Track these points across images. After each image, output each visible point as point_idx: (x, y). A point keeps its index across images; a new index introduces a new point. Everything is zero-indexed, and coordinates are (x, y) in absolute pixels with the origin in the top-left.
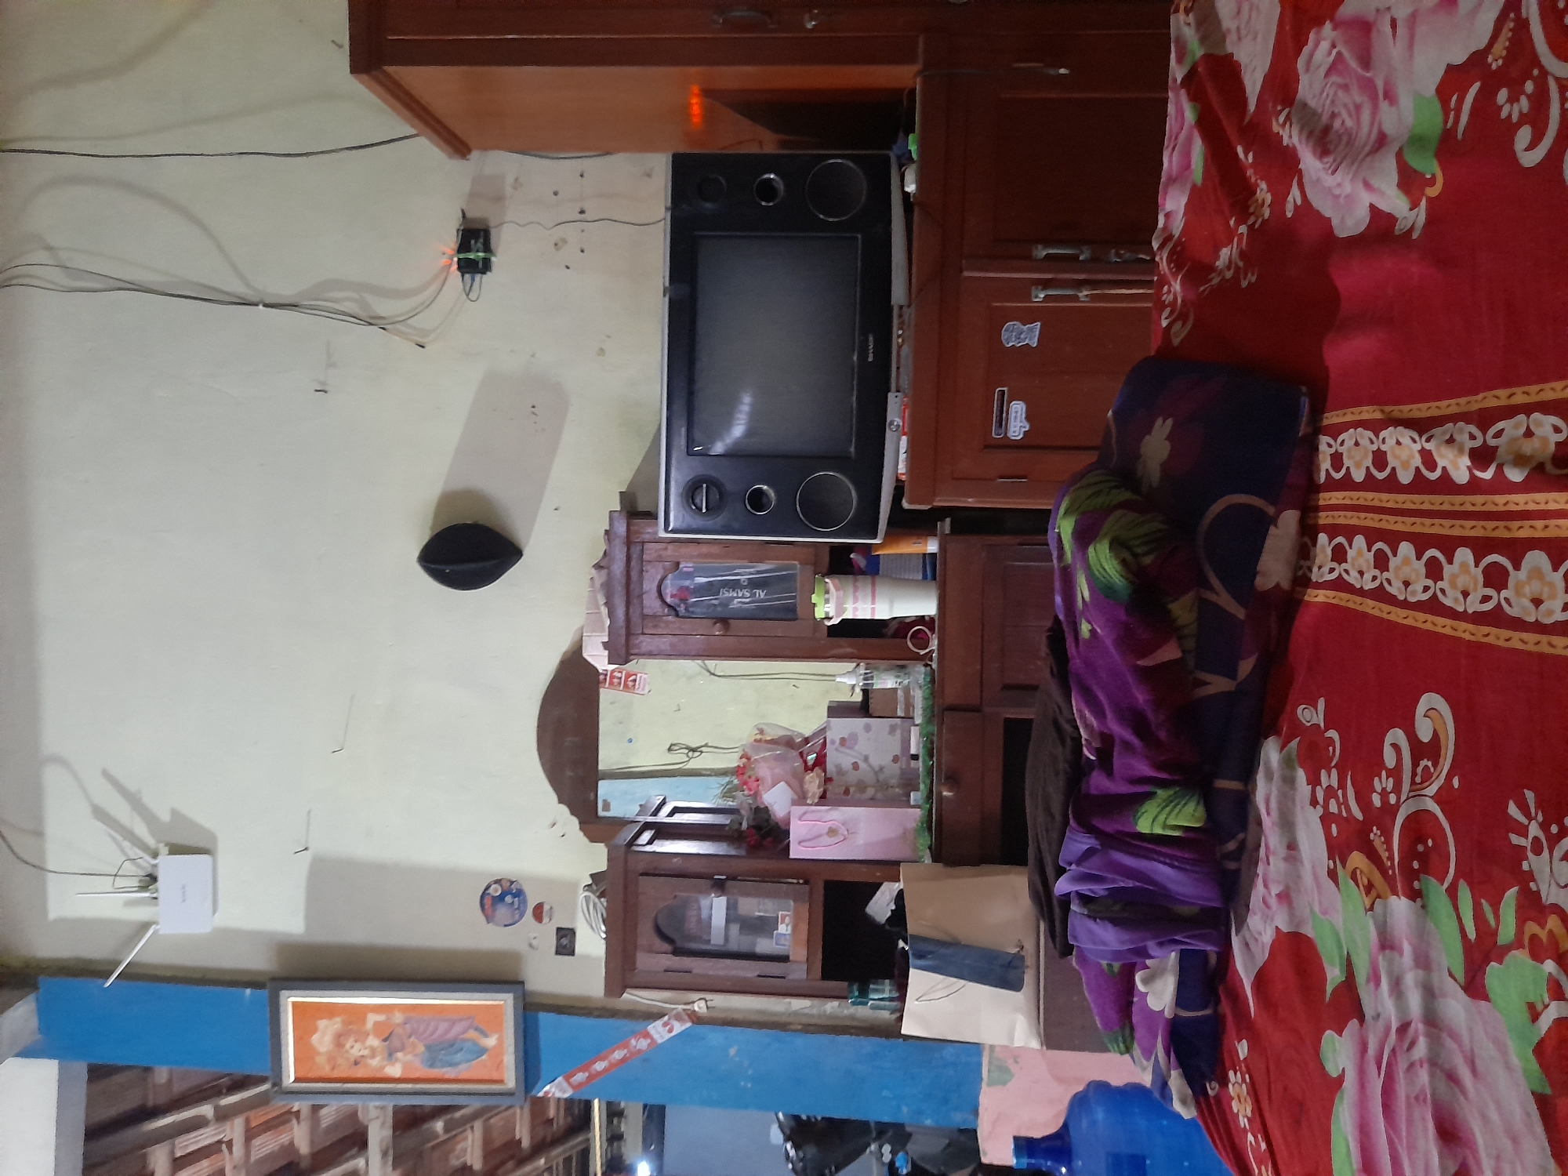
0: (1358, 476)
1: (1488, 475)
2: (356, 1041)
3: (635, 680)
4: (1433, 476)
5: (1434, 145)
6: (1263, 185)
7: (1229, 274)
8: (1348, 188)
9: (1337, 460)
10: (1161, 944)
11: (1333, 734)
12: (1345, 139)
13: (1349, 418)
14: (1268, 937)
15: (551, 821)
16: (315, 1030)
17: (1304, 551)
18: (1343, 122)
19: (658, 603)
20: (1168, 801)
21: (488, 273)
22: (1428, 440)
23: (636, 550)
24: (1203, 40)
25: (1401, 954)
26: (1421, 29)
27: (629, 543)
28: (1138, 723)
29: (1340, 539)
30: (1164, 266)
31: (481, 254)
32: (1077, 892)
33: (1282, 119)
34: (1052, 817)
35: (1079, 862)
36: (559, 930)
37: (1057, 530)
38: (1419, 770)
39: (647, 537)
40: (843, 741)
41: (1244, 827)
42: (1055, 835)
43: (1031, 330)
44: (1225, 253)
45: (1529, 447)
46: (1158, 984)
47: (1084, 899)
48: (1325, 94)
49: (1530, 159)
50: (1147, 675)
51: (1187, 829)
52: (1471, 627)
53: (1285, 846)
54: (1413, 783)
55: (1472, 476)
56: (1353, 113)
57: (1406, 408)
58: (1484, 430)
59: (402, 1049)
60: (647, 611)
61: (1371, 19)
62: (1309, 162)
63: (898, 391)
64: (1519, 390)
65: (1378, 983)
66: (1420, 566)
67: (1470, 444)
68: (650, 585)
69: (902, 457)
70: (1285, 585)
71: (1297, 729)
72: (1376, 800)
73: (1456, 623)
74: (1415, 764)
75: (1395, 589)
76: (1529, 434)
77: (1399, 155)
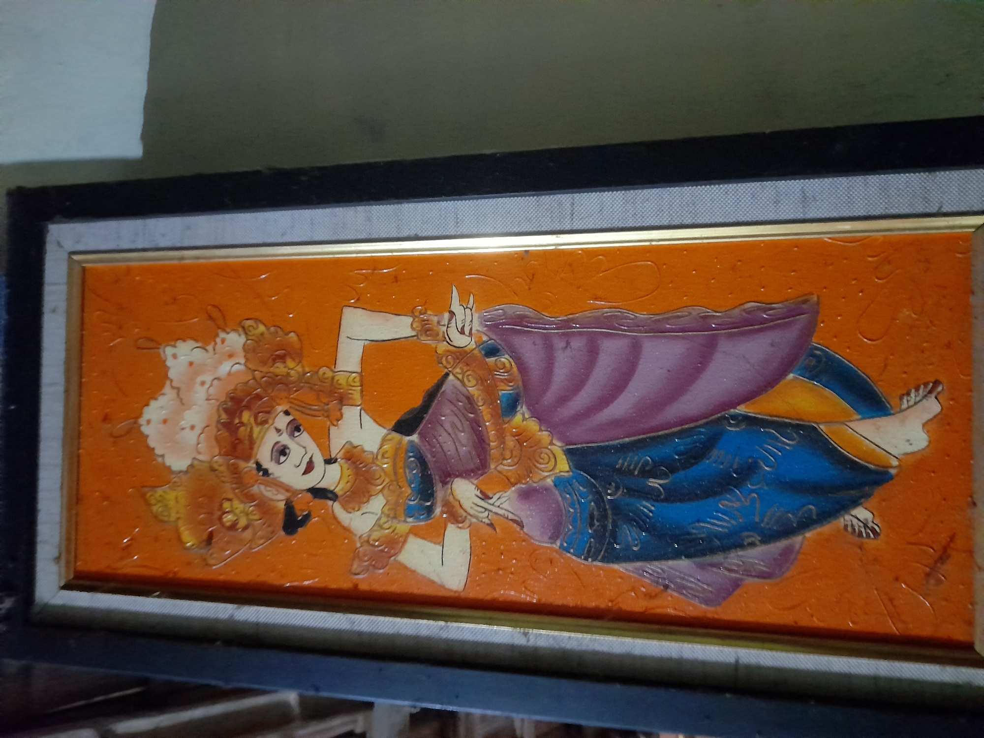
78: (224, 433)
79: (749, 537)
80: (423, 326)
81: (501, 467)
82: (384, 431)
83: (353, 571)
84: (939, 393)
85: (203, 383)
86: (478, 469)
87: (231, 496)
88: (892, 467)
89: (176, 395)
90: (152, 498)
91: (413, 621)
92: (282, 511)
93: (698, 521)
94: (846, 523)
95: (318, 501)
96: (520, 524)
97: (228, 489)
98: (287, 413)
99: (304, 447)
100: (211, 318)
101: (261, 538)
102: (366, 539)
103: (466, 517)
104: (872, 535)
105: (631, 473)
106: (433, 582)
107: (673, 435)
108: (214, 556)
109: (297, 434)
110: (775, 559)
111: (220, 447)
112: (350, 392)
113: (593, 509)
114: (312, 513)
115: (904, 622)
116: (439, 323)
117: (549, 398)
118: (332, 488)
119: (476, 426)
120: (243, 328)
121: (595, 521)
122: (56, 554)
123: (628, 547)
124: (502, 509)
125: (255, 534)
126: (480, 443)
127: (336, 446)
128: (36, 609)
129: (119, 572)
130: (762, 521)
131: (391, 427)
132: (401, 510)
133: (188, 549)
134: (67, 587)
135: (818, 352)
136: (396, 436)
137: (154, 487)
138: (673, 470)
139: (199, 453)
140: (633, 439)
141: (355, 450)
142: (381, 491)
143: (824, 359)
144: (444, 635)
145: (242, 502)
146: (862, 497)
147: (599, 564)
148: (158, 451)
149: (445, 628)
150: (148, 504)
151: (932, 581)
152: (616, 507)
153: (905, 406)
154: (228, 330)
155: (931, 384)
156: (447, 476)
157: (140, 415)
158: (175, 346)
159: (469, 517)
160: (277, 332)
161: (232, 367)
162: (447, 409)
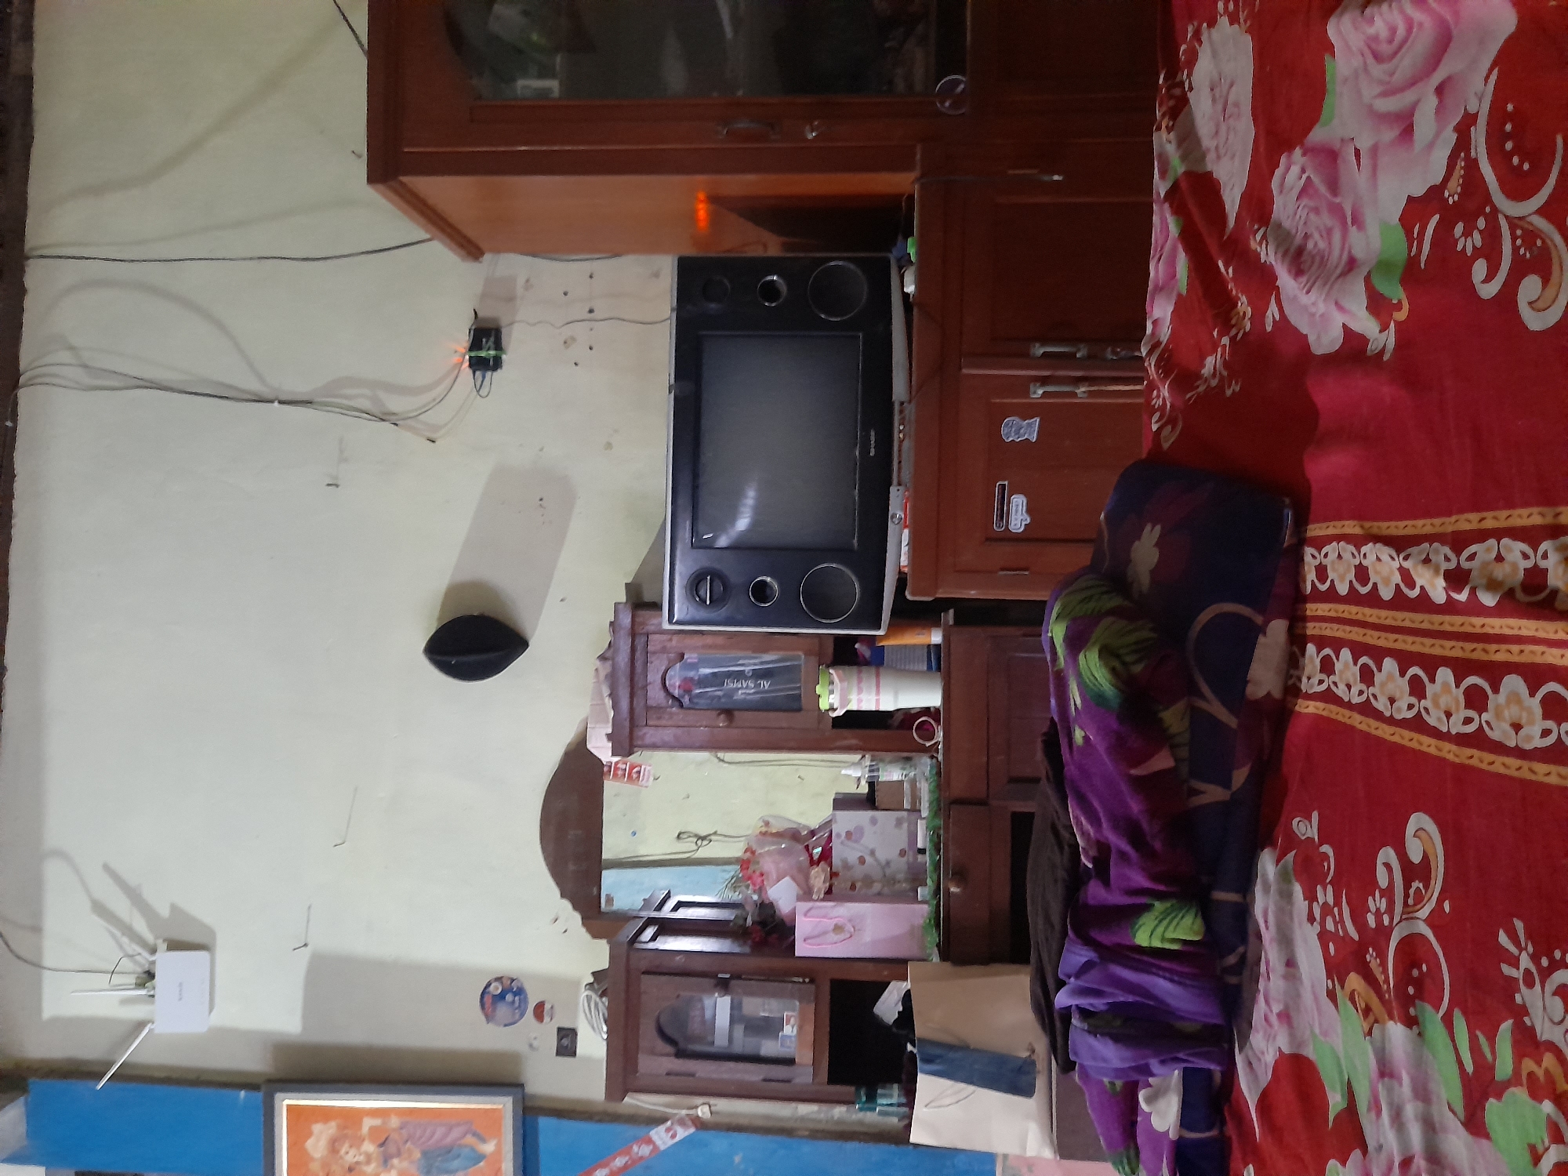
0: (1343, 589)
1: (1462, 597)
2: (351, 1147)
3: (639, 772)
4: (1414, 594)
5: (1399, 272)
6: (1244, 299)
7: (1214, 383)
8: (1321, 307)
9: (1322, 572)
10: (1163, 1062)
11: (1326, 849)
12: (1318, 259)
13: (1331, 531)
14: (1270, 1058)
15: (553, 917)
16: (310, 1134)
17: (1294, 660)
18: (1316, 244)
19: (662, 694)
20: (1166, 914)
21: (499, 370)
22: (1406, 558)
23: (640, 642)
24: (1184, 158)
25: (1401, 1085)
26: (1384, 160)
27: (633, 634)
28: (1133, 832)
29: (1327, 651)
30: (1152, 370)
31: (492, 353)
32: (1077, 1005)
33: (1258, 237)
34: (1052, 926)
35: (1078, 975)
36: (560, 1030)
37: (1050, 635)
38: (1412, 891)
39: (652, 628)
40: (849, 834)
41: (1244, 940)
42: (1055, 946)
43: (1029, 425)
44: (1210, 361)
45: (1500, 572)
46: (1162, 1104)
47: (1085, 1013)
48: (1298, 217)
49: (1488, 291)
50: (1141, 785)
51: (1185, 942)
52: (1454, 748)
53: (1283, 964)
54: (1406, 904)
55: (1449, 596)
56: (1325, 235)
57: (1384, 525)
58: (1458, 553)
59: (399, 1154)
60: (650, 702)
61: (1337, 146)
62: (1286, 280)
63: (899, 484)
64: (1489, 514)
65: (1379, 1113)
66: (1403, 683)
67: (1445, 566)
68: (654, 677)
69: (905, 549)
70: (1277, 694)
71: (1292, 841)
72: (1371, 920)
73: (1441, 743)
74: (1407, 886)
75: (1381, 705)
76: (1499, 558)
77: (1368, 280)
80: (383, 1124)
92: (347, 1167)
95: (357, 1165)
112: (365, 1138)
116: (387, 1122)
118: (361, 1161)
120: (334, 1123)
127: (362, 1151)
136: (378, 1148)
139: (323, 1153)
141: (367, 1152)
145: (336, 1166)
148: (311, 1152)
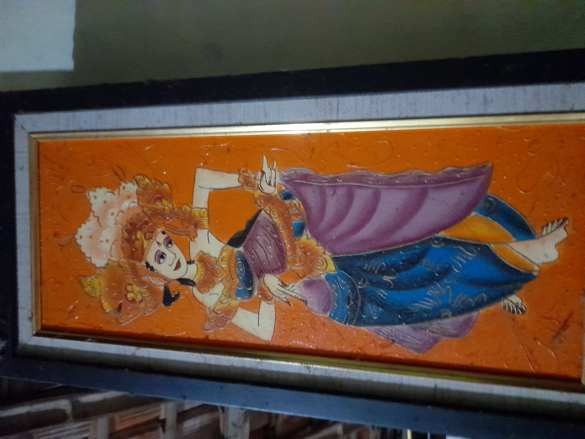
78: (126, 245)
79: (444, 312)
80: (245, 180)
81: (293, 268)
82: (223, 245)
83: (206, 328)
84: (566, 225)
85: (113, 214)
86: (280, 269)
87: (132, 282)
88: (534, 270)
89: (97, 222)
90: (85, 283)
91: (241, 358)
92: (162, 292)
93: (414, 302)
94: (505, 305)
95: (183, 286)
96: (306, 302)
97: (130, 278)
98: (164, 233)
99: (175, 254)
100: (116, 173)
101: (150, 308)
102: (213, 309)
103: (273, 297)
104: (520, 312)
105: (372, 272)
106: (253, 336)
107: (399, 249)
108: (123, 318)
109: (170, 245)
110: (460, 326)
111: (124, 253)
112: (202, 220)
113: (350, 294)
114: (180, 294)
115: (539, 365)
116: (255, 178)
117: (323, 225)
118: (192, 279)
119: (278, 243)
120: (136, 180)
121: (351, 301)
122: (30, 316)
123: (371, 317)
124: (294, 293)
125: (146, 306)
126: (281, 253)
127: (194, 253)
128: (19, 347)
129: (67, 326)
130: (453, 303)
131: (227, 242)
132: (233, 293)
133: (108, 313)
134: (37, 335)
135: (491, 199)
136: (230, 248)
137: (85, 276)
138: (398, 270)
139: (112, 256)
140: (374, 251)
141: (205, 256)
142: (221, 281)
143: (494, 203)
144: (260, 367)
145: (138, 286)
146: (515, 289)
147: (353, 327)
148: (87, 255)
149: (260, 363)
150: (83, 287)
151: (557, 341)
152: (363, 293)
153: (544, 233)
154: (127, 182)
155: (561, 220)
156: (261, 273)
157: (76, 233)
158: (95, 191)
159: (274, 297)
160: (156, 183)
161: (129, 205)
162: (261, 232)
